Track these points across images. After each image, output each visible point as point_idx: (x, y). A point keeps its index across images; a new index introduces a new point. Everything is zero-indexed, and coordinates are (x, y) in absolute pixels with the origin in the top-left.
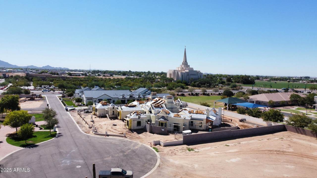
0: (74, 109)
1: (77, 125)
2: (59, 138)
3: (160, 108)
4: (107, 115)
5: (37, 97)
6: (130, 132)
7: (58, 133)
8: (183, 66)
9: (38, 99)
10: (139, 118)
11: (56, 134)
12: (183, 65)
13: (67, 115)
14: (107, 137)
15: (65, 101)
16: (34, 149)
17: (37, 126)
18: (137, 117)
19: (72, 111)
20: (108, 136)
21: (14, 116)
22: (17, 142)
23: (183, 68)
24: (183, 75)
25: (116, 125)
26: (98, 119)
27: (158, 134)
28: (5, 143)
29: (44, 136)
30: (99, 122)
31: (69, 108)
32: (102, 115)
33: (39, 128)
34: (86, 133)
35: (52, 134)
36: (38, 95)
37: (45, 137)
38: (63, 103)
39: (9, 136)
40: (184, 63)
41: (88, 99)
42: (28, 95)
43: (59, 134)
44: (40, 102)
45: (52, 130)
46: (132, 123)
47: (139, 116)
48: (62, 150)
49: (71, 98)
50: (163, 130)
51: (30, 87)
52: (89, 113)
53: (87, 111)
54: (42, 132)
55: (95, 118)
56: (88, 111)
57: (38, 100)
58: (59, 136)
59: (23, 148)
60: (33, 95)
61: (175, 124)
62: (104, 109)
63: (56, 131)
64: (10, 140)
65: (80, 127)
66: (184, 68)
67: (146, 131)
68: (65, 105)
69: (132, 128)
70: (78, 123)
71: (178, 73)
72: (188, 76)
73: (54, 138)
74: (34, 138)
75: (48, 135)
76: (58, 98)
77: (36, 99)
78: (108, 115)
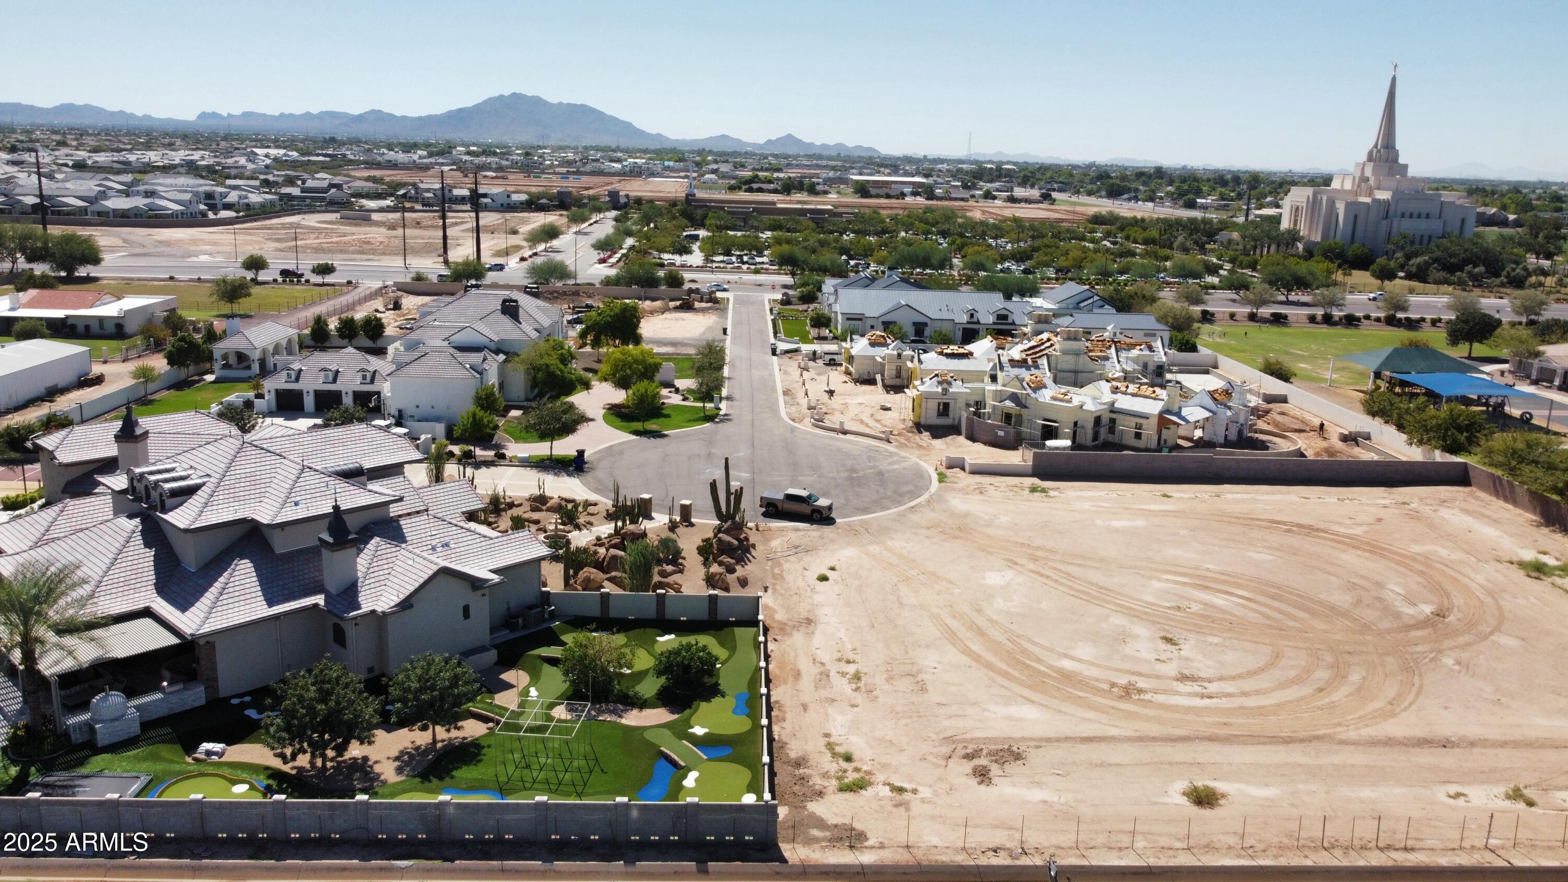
0: (796, 351)
1: (781, 399)
2: (720, 425)
3: (1028, 368)
4: (878, 377)
5: (701, 301)
6: (915, 430)
7: (722, 413)
8: (1368, 172)
9: (704, 305)
10: (945, 391)
11: (718, 414)
12: (1372, 164)
13: (767, 366)
14: (841, 436)
15: (785, 318)
16: (659, 441)
17: (677, 391)
18: (940, 390)
19: (789, 355)
20: (845, 433)
21: (620, 360)
22: (625, 424)
23: (1367, 180)
24: (1356, 216)
25: (888, 409)
26: (851, 385)
27: (985, 443)
28: (600, 421)
29: (688, 416)
30: (850, 395)
31: (782, 346)
32: (866, 377)
33: (681, 398)
34: (793, 420)
35: (707, 413)
36: (705, 293)
37: (690, 421)
38: (775, 326)
39: (609, 409)
40: (1379, 151)
41: (848, 319)
42: (675, 291)
43: (725, 415)
44: (707, 316)
45: (709, 405)
46: (924, 405)
47: (945, 385)
48: (714, 451)
49: (806, 311)
50: (1001, 433)
51: (689, 256)
52: (834, 368)
53: (830, 360)
54: (686, 406)
55: (846, 382)
56: (834, 360)
57: (703, 310)
58: (722, 421)
59: (634, 437)
60: (691, 291)
61: (1045, 420)
62: (873, 358)
63: (720, 409)
64: (614, 418)
65: (786, 403)
66: (1372, 182)
67: (959, 434)
68: (775, 333)
69: (923, 421)
70: (786, 393)
71: (1333, 202)
72: (1385, 222)
73: (708, 424)
74: (663, 419)
75: (697, 416)
76: (767, 308)
77: (697, 305)
78: (883, 375)
